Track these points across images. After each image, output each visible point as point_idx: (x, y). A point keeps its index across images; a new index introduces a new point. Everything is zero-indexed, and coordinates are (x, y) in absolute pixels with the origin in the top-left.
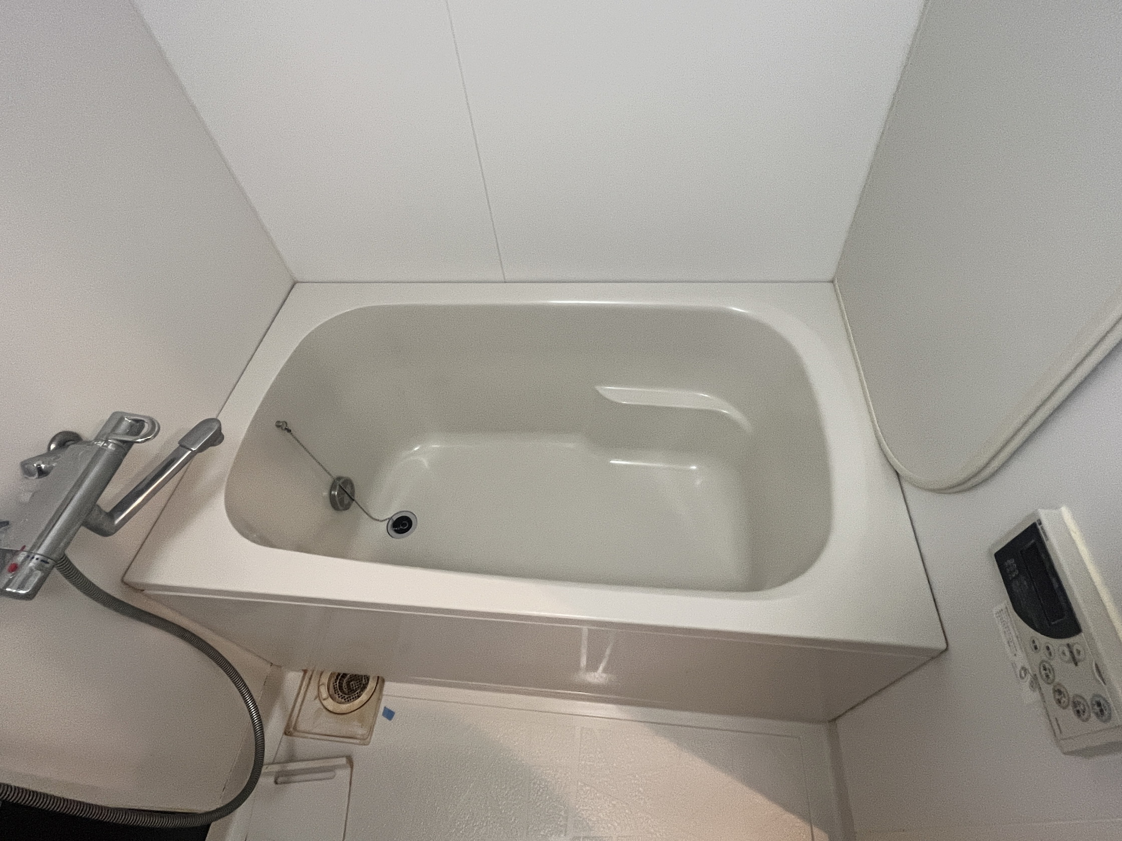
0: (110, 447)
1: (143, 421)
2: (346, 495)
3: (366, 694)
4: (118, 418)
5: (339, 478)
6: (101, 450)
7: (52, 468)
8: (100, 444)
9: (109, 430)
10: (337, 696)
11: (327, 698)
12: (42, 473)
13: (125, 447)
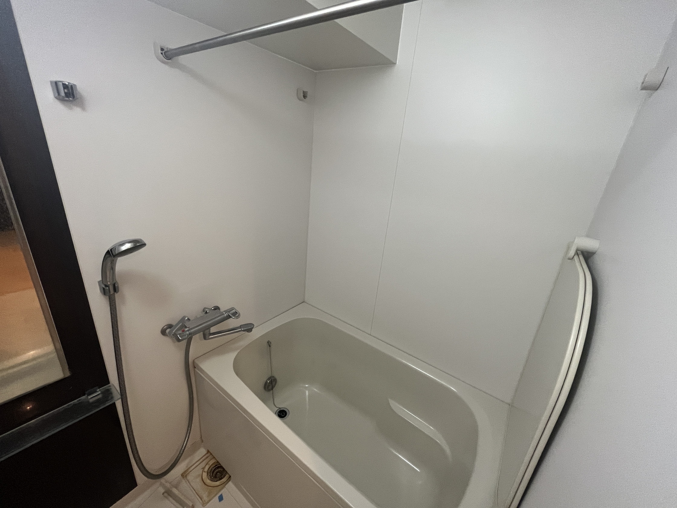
0: (225, 315)
1: (237, 313)
2: (271, 385)
3: (220, 482)
4: (233, 309)
5: (273, 377)
6: (223, 314)
7: (210, 312)
8: (224, 313)
9: (229, 311)
10: (209, 475)
11: (206, 472)
12: (206, 313)
13: (229, 317)
